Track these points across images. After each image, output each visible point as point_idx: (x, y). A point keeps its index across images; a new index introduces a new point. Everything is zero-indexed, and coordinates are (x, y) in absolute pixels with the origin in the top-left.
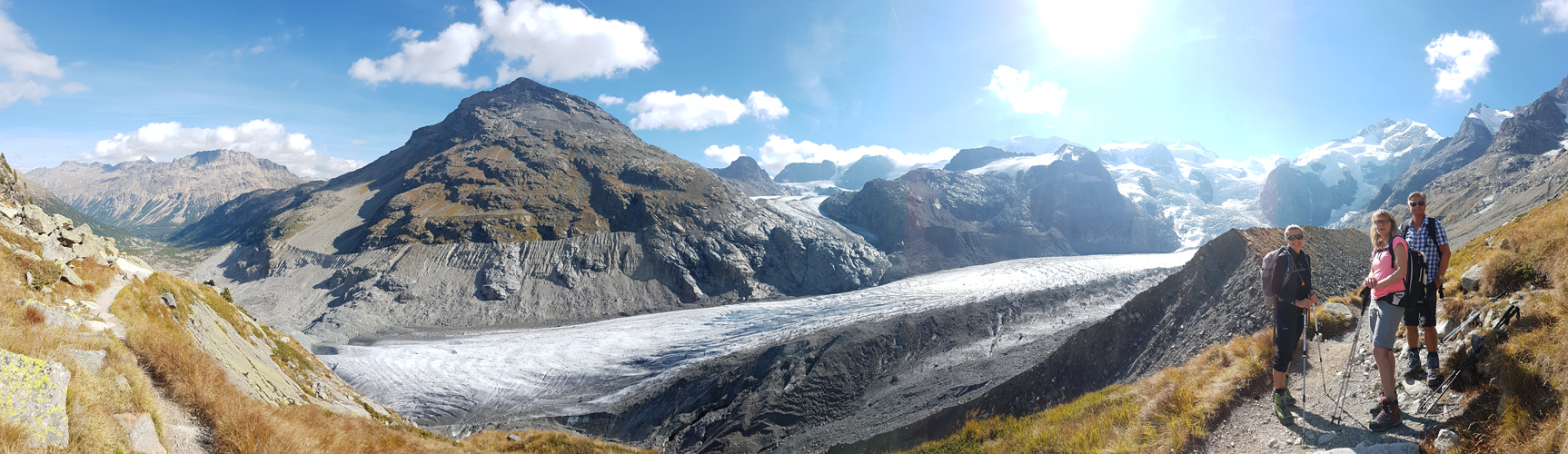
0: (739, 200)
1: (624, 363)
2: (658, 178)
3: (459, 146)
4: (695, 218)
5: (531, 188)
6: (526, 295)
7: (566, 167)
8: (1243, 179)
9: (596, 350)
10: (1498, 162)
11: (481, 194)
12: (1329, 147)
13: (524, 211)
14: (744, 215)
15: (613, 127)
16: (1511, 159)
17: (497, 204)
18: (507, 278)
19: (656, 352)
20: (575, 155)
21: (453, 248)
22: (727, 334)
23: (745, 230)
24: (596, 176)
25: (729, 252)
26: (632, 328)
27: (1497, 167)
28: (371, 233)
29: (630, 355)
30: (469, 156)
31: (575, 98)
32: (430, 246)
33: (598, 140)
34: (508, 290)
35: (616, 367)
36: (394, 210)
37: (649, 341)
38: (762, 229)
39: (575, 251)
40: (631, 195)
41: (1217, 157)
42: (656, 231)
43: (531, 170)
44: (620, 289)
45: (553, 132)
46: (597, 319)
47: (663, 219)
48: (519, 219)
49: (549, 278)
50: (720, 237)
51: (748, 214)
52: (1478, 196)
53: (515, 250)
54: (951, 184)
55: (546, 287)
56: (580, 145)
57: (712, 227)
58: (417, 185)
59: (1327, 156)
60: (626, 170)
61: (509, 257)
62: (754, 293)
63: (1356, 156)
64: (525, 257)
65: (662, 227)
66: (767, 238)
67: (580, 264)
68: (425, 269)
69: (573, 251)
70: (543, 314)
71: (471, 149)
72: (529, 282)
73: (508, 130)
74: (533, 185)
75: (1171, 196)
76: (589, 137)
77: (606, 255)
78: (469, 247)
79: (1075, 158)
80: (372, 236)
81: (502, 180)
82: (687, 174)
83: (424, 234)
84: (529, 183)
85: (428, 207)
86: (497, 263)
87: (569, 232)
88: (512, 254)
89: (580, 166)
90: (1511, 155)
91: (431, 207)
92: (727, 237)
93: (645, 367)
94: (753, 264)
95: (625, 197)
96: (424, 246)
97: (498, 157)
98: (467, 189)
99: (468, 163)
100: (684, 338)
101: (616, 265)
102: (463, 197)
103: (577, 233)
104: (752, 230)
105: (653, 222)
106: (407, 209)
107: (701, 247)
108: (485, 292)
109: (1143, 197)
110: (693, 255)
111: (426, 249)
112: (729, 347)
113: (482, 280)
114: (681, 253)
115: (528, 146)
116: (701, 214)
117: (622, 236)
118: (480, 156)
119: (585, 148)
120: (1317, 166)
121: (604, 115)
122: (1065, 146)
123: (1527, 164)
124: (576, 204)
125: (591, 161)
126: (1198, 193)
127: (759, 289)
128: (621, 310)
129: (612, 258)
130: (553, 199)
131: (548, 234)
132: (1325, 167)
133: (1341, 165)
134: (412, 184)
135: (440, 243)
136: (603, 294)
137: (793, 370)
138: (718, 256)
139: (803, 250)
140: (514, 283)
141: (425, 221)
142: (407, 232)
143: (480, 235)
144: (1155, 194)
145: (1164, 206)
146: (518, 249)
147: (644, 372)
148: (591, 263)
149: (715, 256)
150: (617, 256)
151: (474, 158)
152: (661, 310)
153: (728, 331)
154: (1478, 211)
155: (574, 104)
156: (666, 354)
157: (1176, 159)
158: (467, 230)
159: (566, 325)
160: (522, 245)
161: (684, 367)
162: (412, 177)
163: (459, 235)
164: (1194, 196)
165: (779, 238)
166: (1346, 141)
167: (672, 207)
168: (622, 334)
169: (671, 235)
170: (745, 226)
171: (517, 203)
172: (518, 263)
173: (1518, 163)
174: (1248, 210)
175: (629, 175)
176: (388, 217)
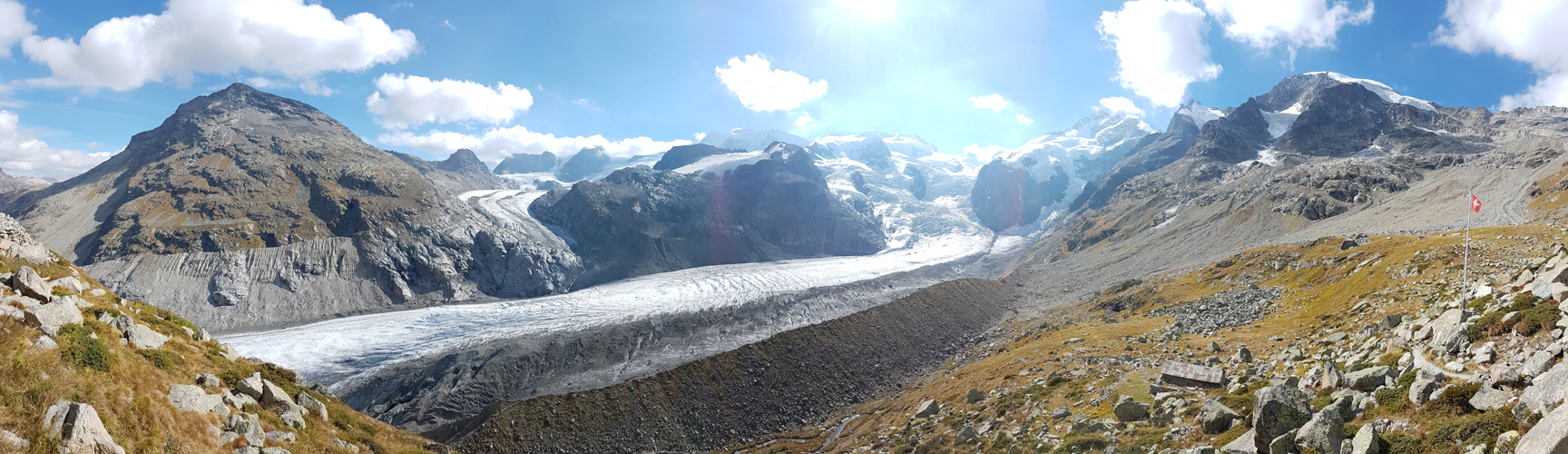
0: (448, 204)
1: (336, 362)
2: (373, 184)
3: (182, 153)
4: (405, 223)
5: (252, 197)
6: (254, 300)
7: (283, 175)
8: (958, 174)
9: (315, 350)
10: (1191, 168)
11: (206, 204)
12: (1043, 141)
13: (247, 220)
14: (452, 219)
15: (331, 128)
16: (1204, 166)
17: (222, 214)
18: (236, 285)
19: (361, 353)
20: (292, 161)
21: (184, 258)
22: (421, 339)
23: (451, 234)
24: (314, 182)
25: (434, 256)
26: (344, 330)
27: (1188, 174)
28: (103, 243)
29: (341, 355)
30: (191, 164)
31: (289, 102)
32: (162, 256)
33: (316, 145)
34: (237, 296)
35: (330, 365)
36: (122, 220)
37: (357, 343)
38: (468, 233)
39: (296, 257)
40: (347, 201)
41: (936, 150)
42: (370, 237)
43: (250, 178)
44: (336, 291)
45: (270, 137)
46: (316, 320)
47: (376, 224)
48: (243, 228)
49: (274, 283)
50: (427, 241)
51: (457, 217)
52: (1160, 207)
53: (241, 257)
54: (656, 185)
55: (272, 291)
56: (296, 150)
57: (422, 231)
58: (142, 193)
59: (1039, 150)
60: (343, 176)
61: (236, 264)
62: (456, 295)
63: (1069, 150)
64: (251, 264)
65: (377, 232)
66: (472, 242)
67: (301, 268)
68: (158, 278)
69: (293, 257)
70: (269, 318)
71: (193, 157)
72: (256, 288)
73: (228, 139)
74: (254, 193)
75: (882, 193)
76: (305, 142)
77: (324, 260)
78: (199, 256)
79: (785, 156)
80: (104, 246)
81: (225, 189)
82: (401, 180)
83: (154, 244)
84: (250, 191)
85: (157, 218)
86: (225, 272)
87: (289, 238)
88: (239, 262)
89: (296, 171)
90: (1206, 161)
91: (158, 216)
92: (434, 242)
93: (352, 365)
94: (457, 267)
95: (342, 202)
96: (156, 256)
97: (218, 165)
98: (191, 198)
99: (191, 171)
100: (387, 340)
101: (334, 269)
102: (189, 206)
103: (296, 239)
104: (459, 234)
105: (367, 228)
106: (136, 218)
107: (410, 251)
108: (216, 299)
109: (853, 194)
110: (404, 260)
111: (157, 259)
112: (420, 351)
113: (213, 286)
114: (392, 258)
115: (247, 154)
116: (411, 220)
117: (338, 241)
118: (202, 164)
119: (302, 153)
120: (1028, 161)
121: (321, 117)
122: (775, 143)
123: (1220, 174)
124: (294, 210)
125: (308, 167)
126: (912, 189)
127: (461, 290)
128: (337, 311)
129: (330, 262)
130: (273, 206)
131: (271, 241)
132: (1036, 163)
133: (1052, 160)
134: (137, 193)
135: (170, 253)
136: (321, 296)
137: (461, 376)
138: (425, 260)
139: (504, 253)
140: (242, 289)
141: (154, 231)
142: (137, 242)
143: (209, 246)
144: (866, 191)
145: (875, 204)
146: (244, 257)
147: (351, 370)
148: (310, 268)
149: (422, 260)
150: (335, 259)
151: (196, 167)
152: (371, 312)
153: (423, 335)
154: (1156, 225)
155: (288, 107)
156: (370, 355)
157: (892, 153)
158: (195, 239)
159: (291, 326)
160: (248, 253)
161: (382, 367)
162: (137, 185)
163: (188, 245)
164: (907, 193)
165: (483, 243)
166: (1061, 134)
167: (385, 213)
168: (337, 335)
169: (384, 241)
170: (451, 230)
171: (239, 212)
172: (245, 270)
173: (1210, 171)
174: (958, 207)
175: (347, 181)
176: (117, 226)
